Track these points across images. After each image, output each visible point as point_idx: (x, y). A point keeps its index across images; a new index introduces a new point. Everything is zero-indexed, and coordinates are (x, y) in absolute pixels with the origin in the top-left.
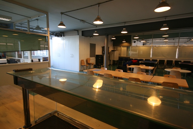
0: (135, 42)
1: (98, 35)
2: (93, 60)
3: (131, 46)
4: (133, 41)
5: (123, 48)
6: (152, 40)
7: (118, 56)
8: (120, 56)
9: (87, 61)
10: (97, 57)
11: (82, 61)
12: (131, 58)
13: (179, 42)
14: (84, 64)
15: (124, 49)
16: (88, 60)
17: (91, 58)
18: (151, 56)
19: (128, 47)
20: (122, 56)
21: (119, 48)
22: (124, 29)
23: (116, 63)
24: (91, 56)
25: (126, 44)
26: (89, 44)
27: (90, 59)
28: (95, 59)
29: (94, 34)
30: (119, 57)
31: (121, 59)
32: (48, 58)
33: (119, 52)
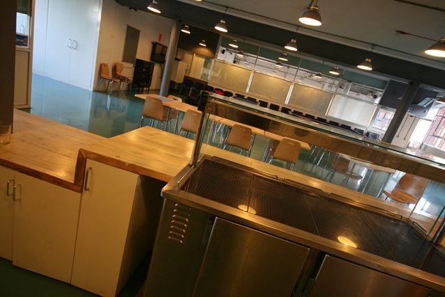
0: (223, 52)
1: (159, 12)
2: (128, 71)
3: (214, 58)
4: (222, 48)
5: (196, 58)
6: (257, 58)
7: (184, 74)
8: (187, 75)
9: (115, 68)
10: (139, 64)
11: (103, 67)
12: (209, 85)
13: (296, 75)
14: (108, 75)
15: (199, 61)
16: (118, 67)
17: (126, 64)
18: (247, 90)
19: (208, 60)
20: (192, 75)
21: (188, 56)
22: (222, 21)
23: (176, 88)
24: (125, 59)
25: (205, 51)
26: (126, 27)
27: (122, 66)
28: (133, 69)
29: (149, 8)
30: (185, 76)
31: (189, 81)
32: (27, 37)
33: (187, 66)
